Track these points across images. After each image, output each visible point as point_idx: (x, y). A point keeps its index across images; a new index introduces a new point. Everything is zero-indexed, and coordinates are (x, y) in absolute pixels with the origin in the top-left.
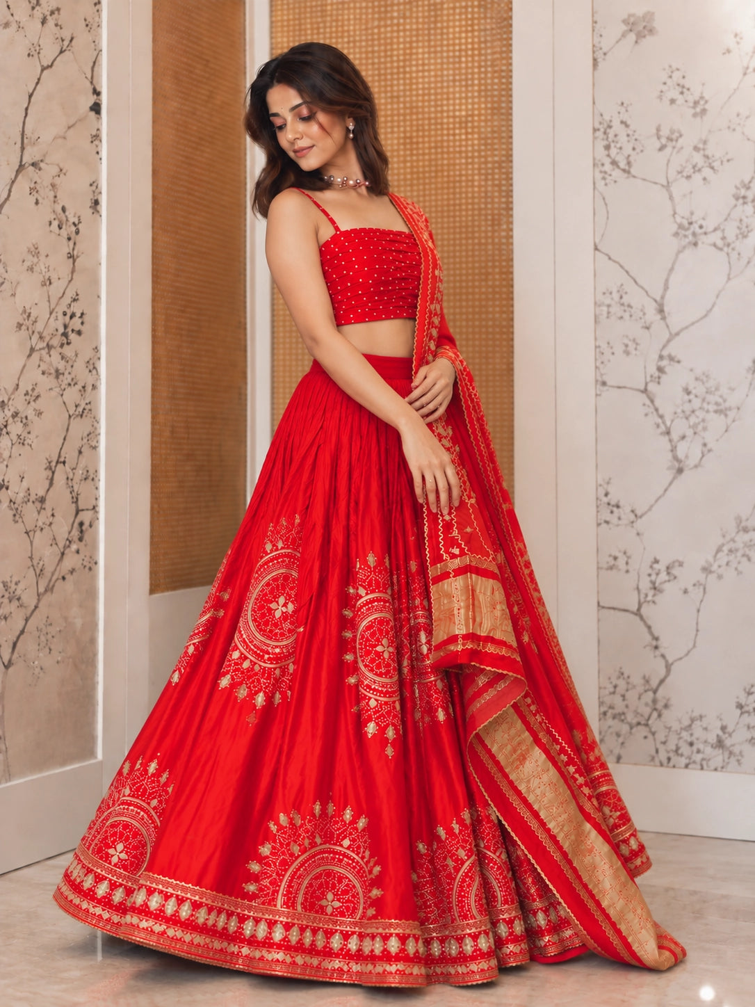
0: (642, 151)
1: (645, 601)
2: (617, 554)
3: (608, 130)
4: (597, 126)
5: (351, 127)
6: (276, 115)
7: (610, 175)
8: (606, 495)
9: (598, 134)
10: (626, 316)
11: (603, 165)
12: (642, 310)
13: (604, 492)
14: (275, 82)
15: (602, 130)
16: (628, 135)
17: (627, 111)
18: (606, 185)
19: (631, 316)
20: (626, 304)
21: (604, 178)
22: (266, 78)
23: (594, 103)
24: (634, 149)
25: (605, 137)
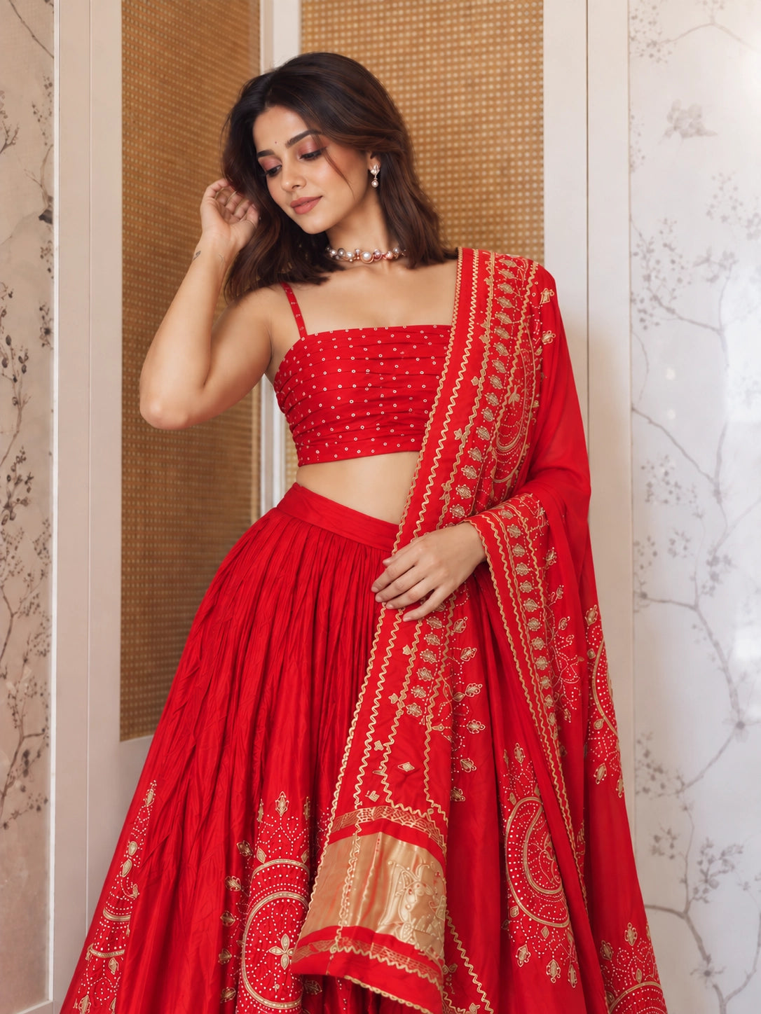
0: (689, 283)
1: (694, 898)
2: (660, 834)
3: (648, 256)
4: (634, 249)
5: (374, 172)
6: (264, 153)
7: (651, 315)
8: (647, 755)
9: (636, 260)
10: (672, 499)
11: (642, 301)
12: (693, 492)
13: (644, 751)
14: (266, 104)
15: (641, 255)
16: (673, 262)
17: (671, 231)
18: (645, 328)
19: (678, 499)
20: (672, 482)
21: (642, 320)
22: (254, 99)
23: (630, 220)
24: (680, 280)
25: (644, 264)
